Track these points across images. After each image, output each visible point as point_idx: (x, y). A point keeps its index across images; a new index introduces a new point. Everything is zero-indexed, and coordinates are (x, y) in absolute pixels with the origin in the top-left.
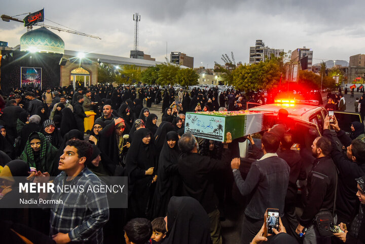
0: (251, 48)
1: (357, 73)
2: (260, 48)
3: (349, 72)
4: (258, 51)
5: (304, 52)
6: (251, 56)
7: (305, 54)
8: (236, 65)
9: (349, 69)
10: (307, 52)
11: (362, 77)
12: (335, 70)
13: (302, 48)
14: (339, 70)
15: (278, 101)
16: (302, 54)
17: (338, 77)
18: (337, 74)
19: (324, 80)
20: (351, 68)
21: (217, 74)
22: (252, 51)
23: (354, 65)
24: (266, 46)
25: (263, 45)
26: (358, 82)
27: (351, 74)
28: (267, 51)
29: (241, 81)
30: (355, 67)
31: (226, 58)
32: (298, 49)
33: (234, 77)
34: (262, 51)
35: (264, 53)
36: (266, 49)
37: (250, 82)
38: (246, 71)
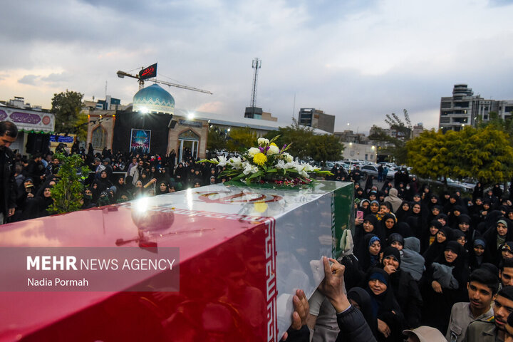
6: (444, 113)
25: (469, 94)
28: (478, 105)
33: (410, 153)
34: (466, 104)
35: (470, 107)
36: (475, 100)
37: (443, 162)
38: (436, 142)
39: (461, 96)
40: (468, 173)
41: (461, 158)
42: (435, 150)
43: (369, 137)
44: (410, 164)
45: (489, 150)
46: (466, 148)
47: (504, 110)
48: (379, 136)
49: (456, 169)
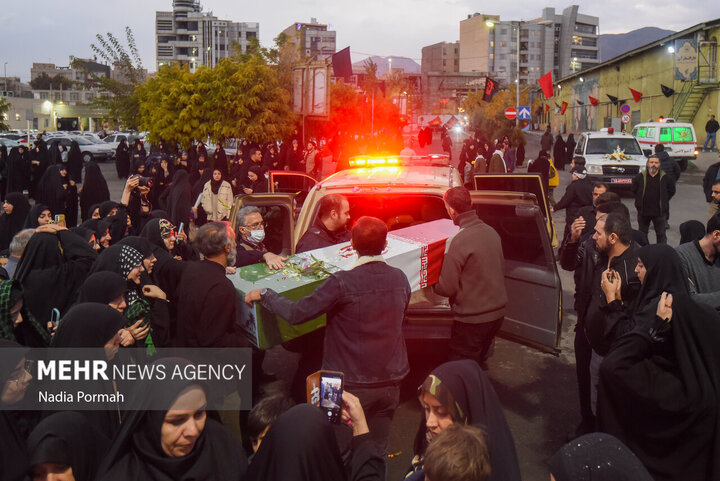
0: (159, 14)
1: (441, 88)
2: (189, 15)
3: (425, 87)
4: (183, 25)
5: (314, 33)
6: (162, 39)
7: (317, 39)
8: (113, 68)
9: (425, 78)
10: (321, 34)
11: (452, 98)
12: (395, 83)
13: (309, 22)
14: (404, 83)
15: (359, 161)
16: (308, 39)
17: (404, 100)
18: (401, 92)
19: (376, 108)
20: (429, 77)
21: (44, 97)
22: (162, 22)
23: (433, 71)
24: (205, 11)
25: (197, 9)
26: (444, 111)
27: (428, 93)
28: (210, 27)
29: (169, 116)
30: (437, 73)
31: (110, 44)
32: (296, 24)
33: (144, 106)
34: (194, 26)
35: (200, 30)
36: (206, 19)
37: (198, 117)
38: (183, 85)
39: (186, 12)
40: (233, 130)
41: (223, 109)
42: (183, 98)
43: (32, 83)
44: (146, 126)
45: (257, 94)
46: (228, 93)
47: (244, 35)
48: (51, 80)
49: (216, 127)
